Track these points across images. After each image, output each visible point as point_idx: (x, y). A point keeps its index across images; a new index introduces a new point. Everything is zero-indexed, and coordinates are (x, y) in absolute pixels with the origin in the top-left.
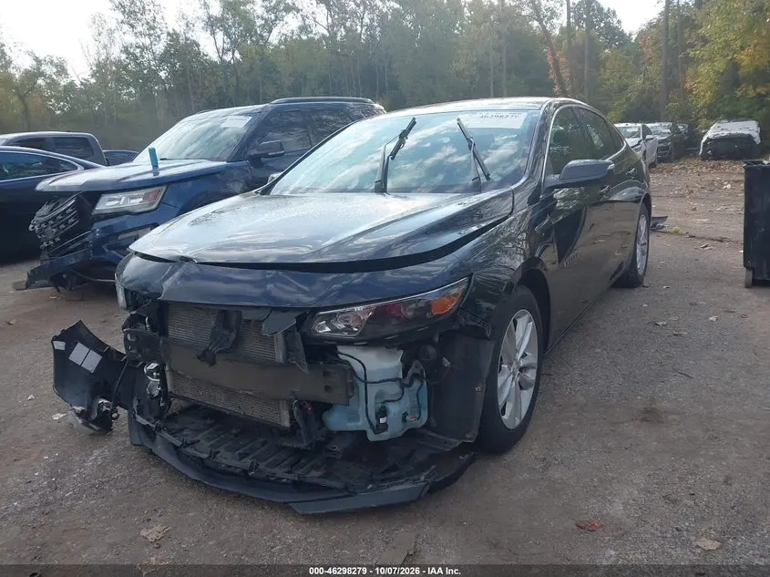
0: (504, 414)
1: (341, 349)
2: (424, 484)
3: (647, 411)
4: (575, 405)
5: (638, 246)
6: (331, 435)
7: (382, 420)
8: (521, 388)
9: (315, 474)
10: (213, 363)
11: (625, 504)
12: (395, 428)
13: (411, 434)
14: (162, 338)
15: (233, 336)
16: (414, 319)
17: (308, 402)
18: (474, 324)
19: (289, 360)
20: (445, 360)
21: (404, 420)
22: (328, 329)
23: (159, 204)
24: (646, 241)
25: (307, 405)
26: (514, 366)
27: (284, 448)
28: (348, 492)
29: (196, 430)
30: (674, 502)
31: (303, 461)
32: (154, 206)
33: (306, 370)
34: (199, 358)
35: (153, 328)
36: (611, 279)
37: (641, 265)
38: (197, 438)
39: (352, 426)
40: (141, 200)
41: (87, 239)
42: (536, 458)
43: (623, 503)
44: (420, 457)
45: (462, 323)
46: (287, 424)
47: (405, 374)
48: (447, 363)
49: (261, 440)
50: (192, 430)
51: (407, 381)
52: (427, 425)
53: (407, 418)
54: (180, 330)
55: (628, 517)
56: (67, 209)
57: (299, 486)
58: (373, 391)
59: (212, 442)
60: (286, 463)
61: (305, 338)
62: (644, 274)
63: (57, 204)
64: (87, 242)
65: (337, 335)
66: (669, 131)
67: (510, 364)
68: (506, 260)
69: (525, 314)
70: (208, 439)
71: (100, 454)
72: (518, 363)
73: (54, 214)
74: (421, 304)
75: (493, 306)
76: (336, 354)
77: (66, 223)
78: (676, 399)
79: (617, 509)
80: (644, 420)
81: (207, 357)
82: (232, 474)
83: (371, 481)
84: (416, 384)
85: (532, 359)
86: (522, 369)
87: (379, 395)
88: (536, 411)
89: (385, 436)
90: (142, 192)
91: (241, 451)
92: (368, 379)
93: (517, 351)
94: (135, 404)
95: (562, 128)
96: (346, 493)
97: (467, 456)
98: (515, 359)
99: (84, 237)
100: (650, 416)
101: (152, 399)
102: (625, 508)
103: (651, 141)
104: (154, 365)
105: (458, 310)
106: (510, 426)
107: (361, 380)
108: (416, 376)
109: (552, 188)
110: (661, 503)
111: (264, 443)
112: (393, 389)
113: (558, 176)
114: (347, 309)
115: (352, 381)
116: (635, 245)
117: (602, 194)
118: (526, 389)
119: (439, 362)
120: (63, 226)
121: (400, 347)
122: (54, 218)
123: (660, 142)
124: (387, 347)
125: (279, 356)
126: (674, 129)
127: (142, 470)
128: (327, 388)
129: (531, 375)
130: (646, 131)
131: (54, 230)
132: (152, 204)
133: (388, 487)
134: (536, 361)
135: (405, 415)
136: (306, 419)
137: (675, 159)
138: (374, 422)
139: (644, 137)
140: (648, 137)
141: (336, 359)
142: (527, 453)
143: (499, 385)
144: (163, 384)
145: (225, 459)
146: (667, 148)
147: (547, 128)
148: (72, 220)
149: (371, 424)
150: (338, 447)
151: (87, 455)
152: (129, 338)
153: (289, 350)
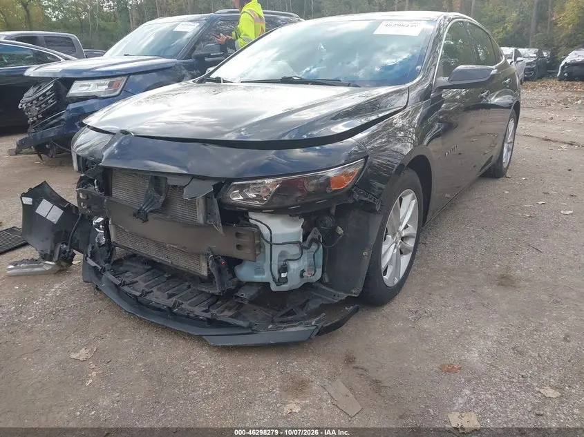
0: (385, 274)
1: (251, 215)
2: (314, 328)
3: (503, 277)
4: (445, 269)
5: (505, 145)
6: (241, 285)
7: (283, 275)
8: (401, 253)
9: (228, 313)
10: (145, 220)
11: (481, 352)
12: (294, 282)
13: (307, 287)
14: (106, 198)
15: (162, 199)
16: (316, 193)
17: (222, 257)
18: (365, 199)
19: (208, 222)
20: (339, 228)
21: (302, 276)
22: (241, 198)
23: (121, 91)
24: (512, 140)
25: (221, 260)
26: (397, 235)
27: (203, 292)
28: (251, 330)
29: (136, 273)
30: (521, 353)
31: (218, 302)
32: (117, 93)
33: (220, 230)
34: (135, 215)
35: (101, 190)
36: (481, 170)
37: (507, 160)
38: (136, 279)
39: (258, 278)
40: (107, 87)
41: (62, 117)
42: (409, 310)
43: (479, 351)
44: (313, 306)
45: (356, 198)
46: (205, 273)
47: (305, 239)
48: (340, 231)
49: (187, 284)
50: (132, 272)
51: (306, 245)
52: (321, 280)
53: (305, 274)
54: (121, 192)
55: (482, 363)
56: (46, 92)
57: (213, 323)
58: (277, 251)
59: (148, 283)
60: (206, 303)
61: (220, 203)
62: (507, 167)
63: (40, 88)
64: (63, 120)
65: (249, 203)
66: (535, 55)
67: (394, 235)
68: (398, 146)
69: (410, 193)
70: (145, 281)
71: (59, 287)
72: (400, 233)
73: (37, 95)
74: (321, 180)
75: (383, 186)
76: (247, 219)
77: (46, 103)
78: (528, 269)
79: (473, 356)
80: (500, 284)
81: (141, 215)
82: (160, 310)
83: (273, 322)
84: (314, 247)
85: (412, 230)
86: (402, 239)
87: (282, 255)
88: (412, 272)
89: (285, 287)
90: (107, 81)
91: (170, 292)
92: (273, 241)
93: (400, 224)
94: (90, 249)
95: (452, 43)
96: (250, 331)
97: (351, 307)
98: (398, 231)
99: (60, 115)
100: (505, 281)
101: (100, 247)
102: (480, 355)
103: (521, 63)
104: (100, 219)
105: (353, 187)
106: (390, 285)
107: (267, 242)
108: (313, 240)
109: (442, 88)
110: (511, 353)
111: (189, 287)
112: (295, 250)
113: (447, 78)
114: (259, 181)
115: (259, 242)
116: (503, 143)
117: (482, 97)
118: (406, 254)
119: (333, 230)
120: (43, 106)
121: (301, 216)
122: (37, 99)
123: (528, 64)
124: (290, 215)
125: (200, 219)
126: (539, 54)
127: (91, 302)
128: (238, 247)
129: (410, 244)
130: (518, 54)
131: (37, 109)
132: (115, 91)
133: (285, 328)
134: (416, 232)
135: (303, 271)
136: (220, 271)
137: (538, 78)
138: (277, 276)
139: (515, 60)
140: (519, 59)
141: (246, 222)
142: (401, 306)
143: (383, 252)
144: (107, 235)
145: (157, 298)
146: (533, 70)
147: (441, 40)
148: (51, 101)
149: (274, 278)
150: (246, 294)
151: (50, 288)
152: (81, 196)
153: (208, 213)
